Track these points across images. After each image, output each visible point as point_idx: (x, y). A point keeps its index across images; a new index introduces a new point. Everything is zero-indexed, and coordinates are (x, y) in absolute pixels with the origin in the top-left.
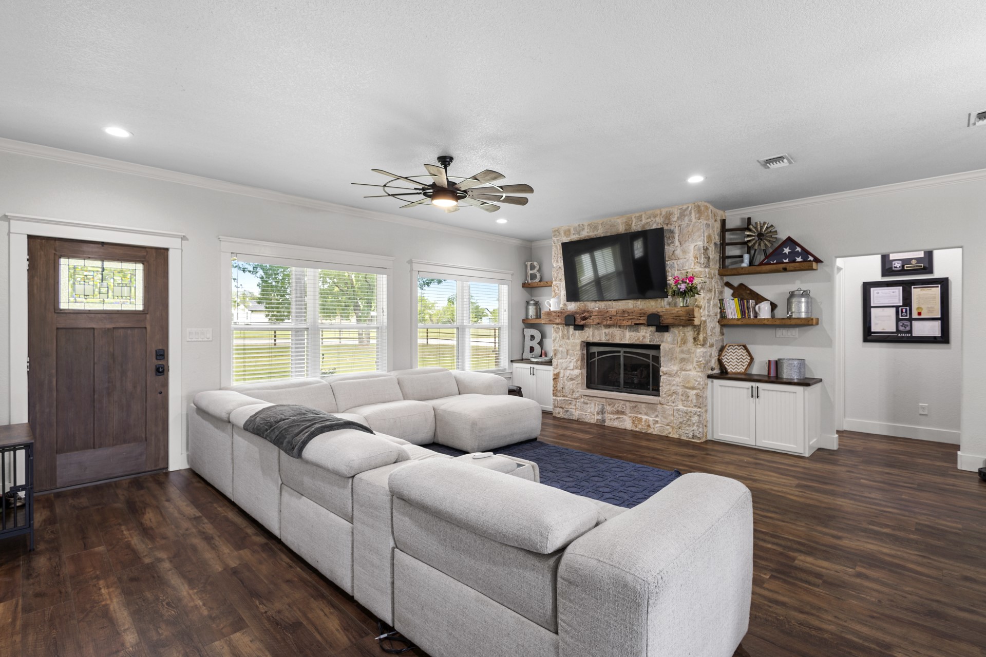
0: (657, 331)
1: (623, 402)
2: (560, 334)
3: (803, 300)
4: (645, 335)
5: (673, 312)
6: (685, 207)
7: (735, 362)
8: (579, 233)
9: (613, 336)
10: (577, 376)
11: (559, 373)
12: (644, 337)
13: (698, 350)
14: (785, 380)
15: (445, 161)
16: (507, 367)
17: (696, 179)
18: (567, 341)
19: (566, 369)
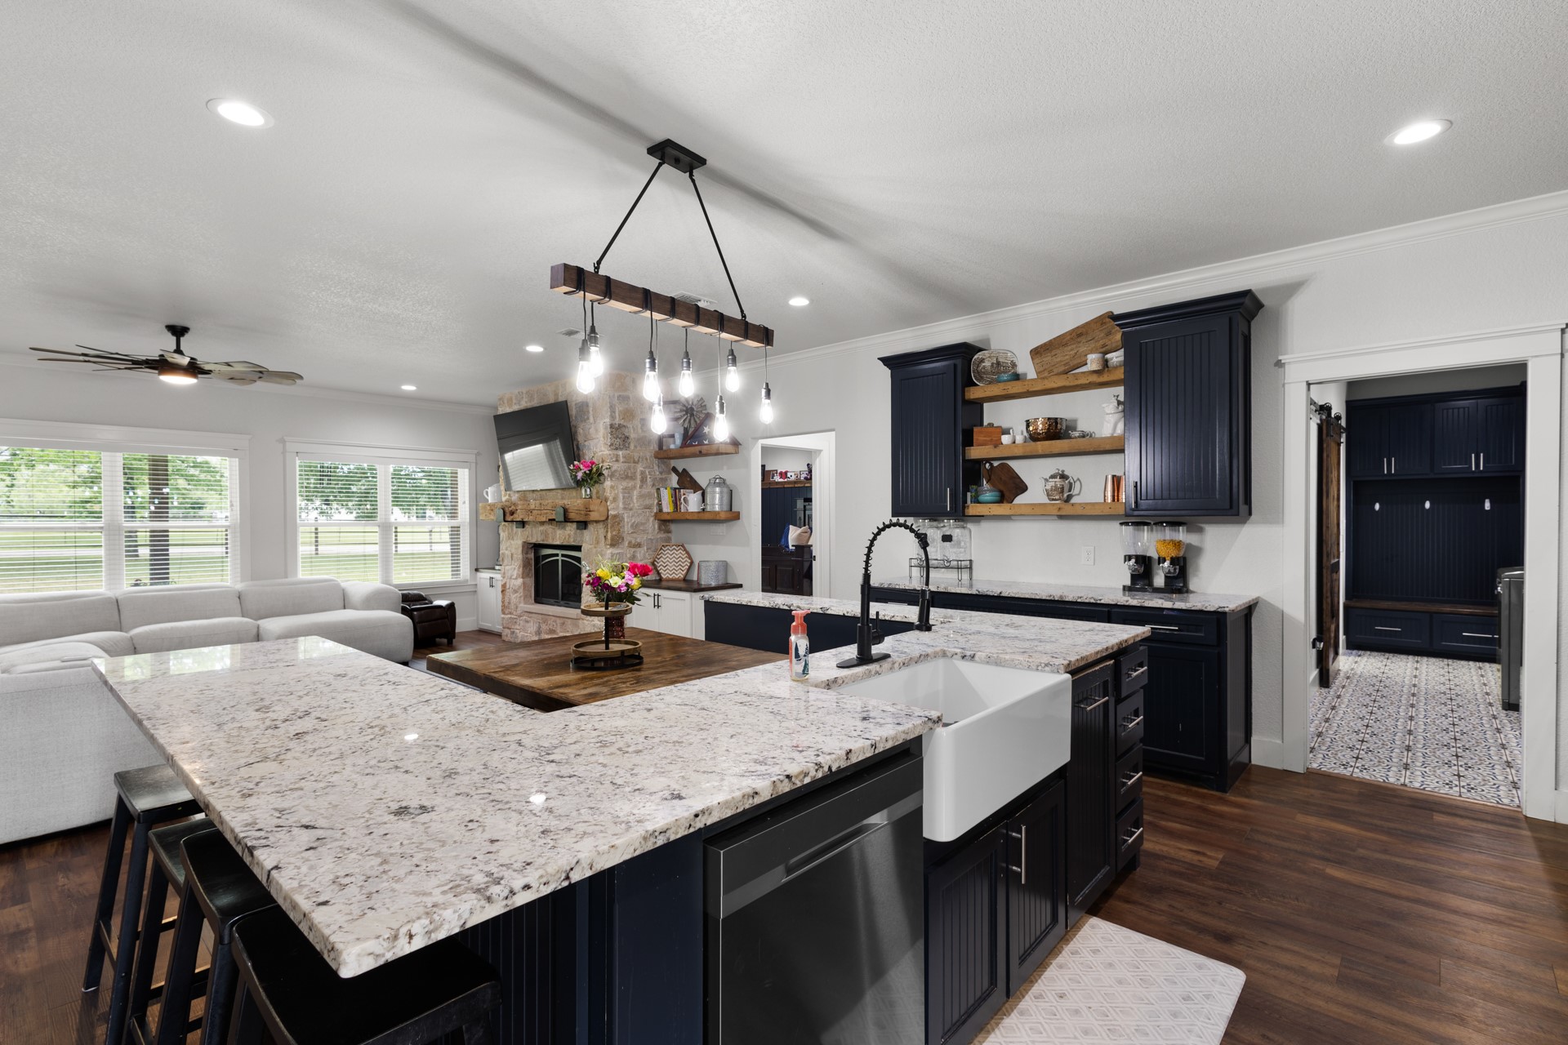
0: (578, 528)
1: (553, 618)
2: (506, 533)
4: (567, 534)
5: (576, 504)
7: (670, 566)
8: (519, 401)
9: (546, 534)
10: (520, 587)
11: (505, 583)
12: (569, 536)
13: (609, 551)
14: (703, 587)
15: (178, 331)
16: (468, 578)
18: (512, 542)
19: (511, 578)
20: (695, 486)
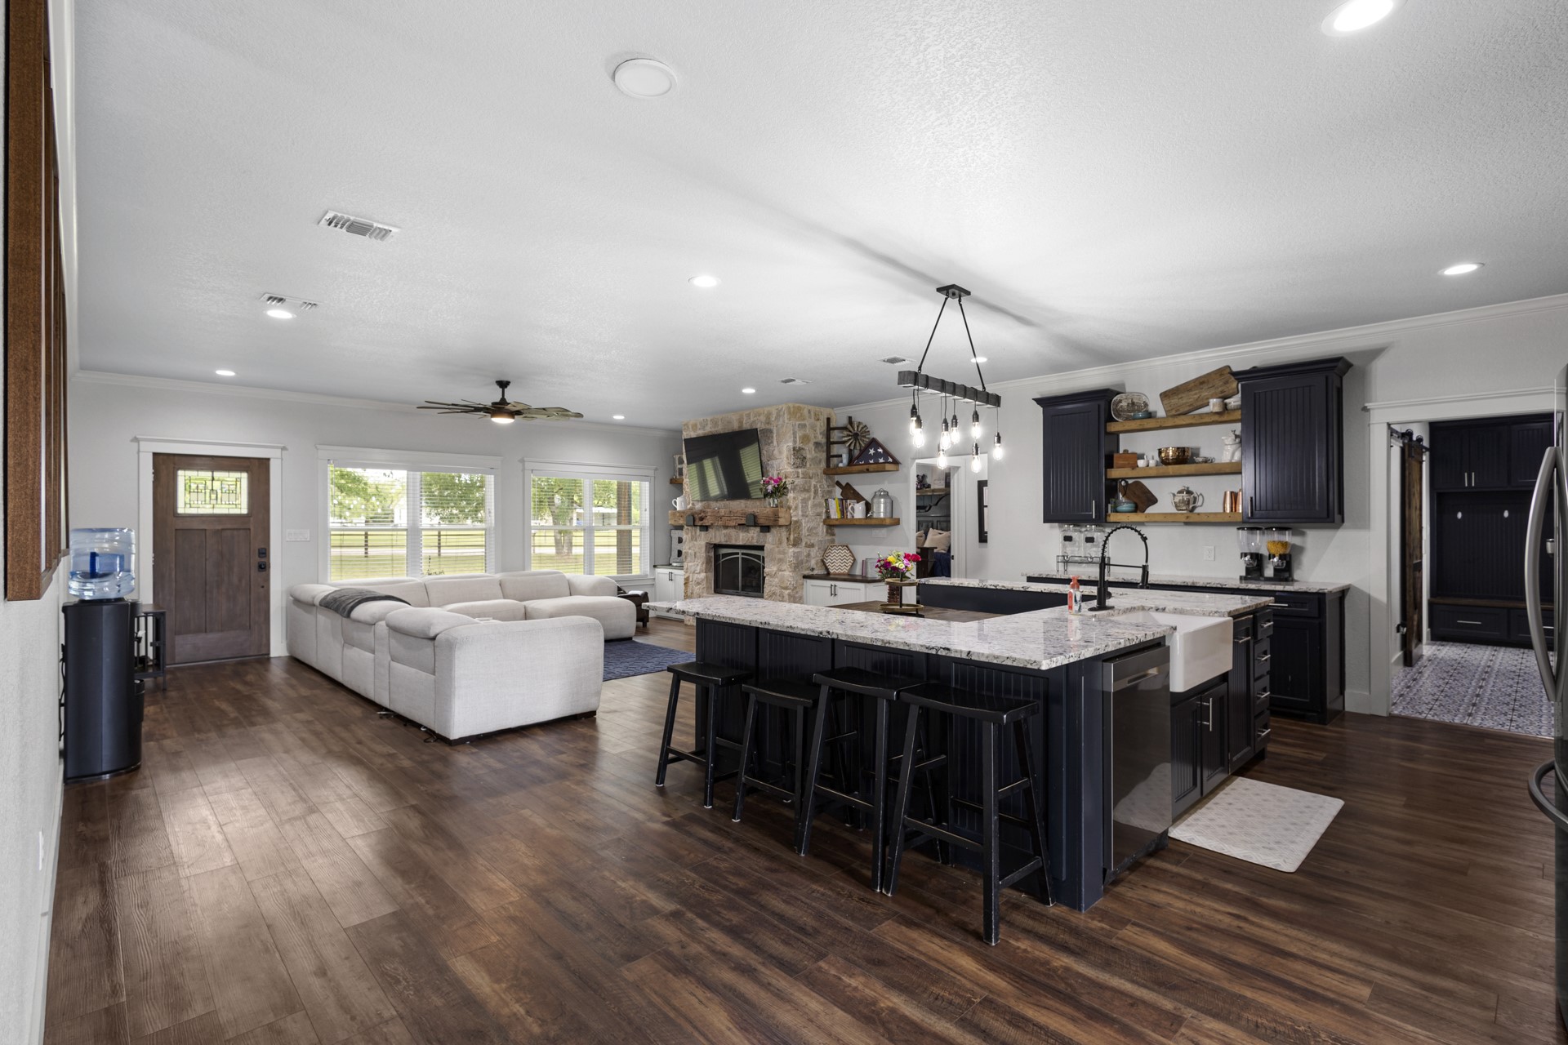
0: (761, 531)
2: (690, 535)
3: (882, 500)
4: (751, 536)
5: (767, 513)
6: (780, 407)
7: (838, 563)
8: (703, 428)
9: (730, 537)
10: (703, 580)
11: (688, 578)
12: (753, 538)
13: (791, 550)
14: (869, 579)
15: (503, 384)
16: (648, 573)
17: (749, 391)
18: (695, 543)
19: (694, 572)
20: (858, 498)
